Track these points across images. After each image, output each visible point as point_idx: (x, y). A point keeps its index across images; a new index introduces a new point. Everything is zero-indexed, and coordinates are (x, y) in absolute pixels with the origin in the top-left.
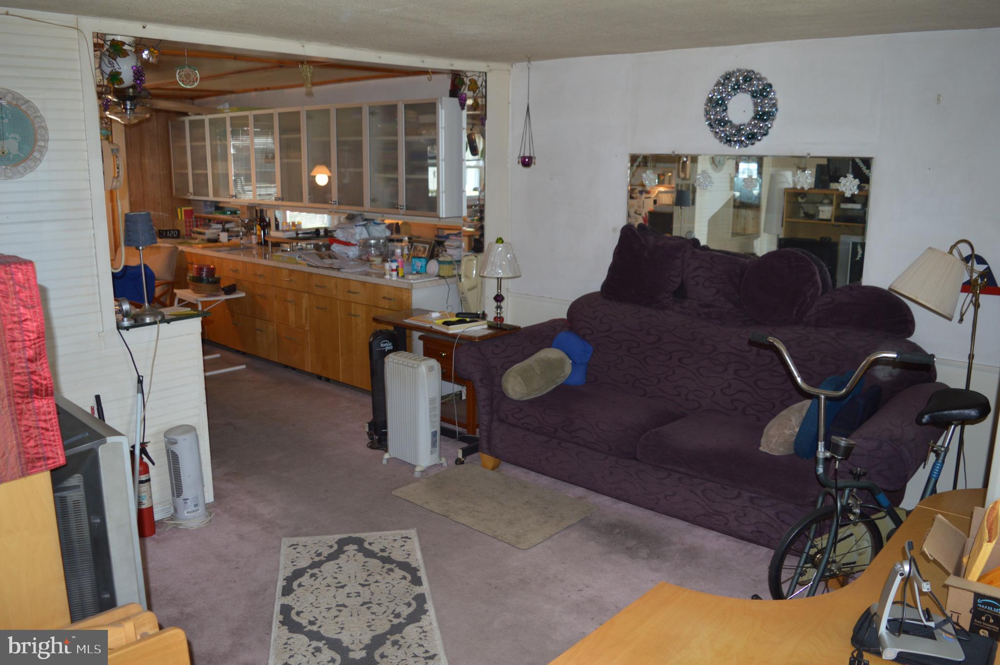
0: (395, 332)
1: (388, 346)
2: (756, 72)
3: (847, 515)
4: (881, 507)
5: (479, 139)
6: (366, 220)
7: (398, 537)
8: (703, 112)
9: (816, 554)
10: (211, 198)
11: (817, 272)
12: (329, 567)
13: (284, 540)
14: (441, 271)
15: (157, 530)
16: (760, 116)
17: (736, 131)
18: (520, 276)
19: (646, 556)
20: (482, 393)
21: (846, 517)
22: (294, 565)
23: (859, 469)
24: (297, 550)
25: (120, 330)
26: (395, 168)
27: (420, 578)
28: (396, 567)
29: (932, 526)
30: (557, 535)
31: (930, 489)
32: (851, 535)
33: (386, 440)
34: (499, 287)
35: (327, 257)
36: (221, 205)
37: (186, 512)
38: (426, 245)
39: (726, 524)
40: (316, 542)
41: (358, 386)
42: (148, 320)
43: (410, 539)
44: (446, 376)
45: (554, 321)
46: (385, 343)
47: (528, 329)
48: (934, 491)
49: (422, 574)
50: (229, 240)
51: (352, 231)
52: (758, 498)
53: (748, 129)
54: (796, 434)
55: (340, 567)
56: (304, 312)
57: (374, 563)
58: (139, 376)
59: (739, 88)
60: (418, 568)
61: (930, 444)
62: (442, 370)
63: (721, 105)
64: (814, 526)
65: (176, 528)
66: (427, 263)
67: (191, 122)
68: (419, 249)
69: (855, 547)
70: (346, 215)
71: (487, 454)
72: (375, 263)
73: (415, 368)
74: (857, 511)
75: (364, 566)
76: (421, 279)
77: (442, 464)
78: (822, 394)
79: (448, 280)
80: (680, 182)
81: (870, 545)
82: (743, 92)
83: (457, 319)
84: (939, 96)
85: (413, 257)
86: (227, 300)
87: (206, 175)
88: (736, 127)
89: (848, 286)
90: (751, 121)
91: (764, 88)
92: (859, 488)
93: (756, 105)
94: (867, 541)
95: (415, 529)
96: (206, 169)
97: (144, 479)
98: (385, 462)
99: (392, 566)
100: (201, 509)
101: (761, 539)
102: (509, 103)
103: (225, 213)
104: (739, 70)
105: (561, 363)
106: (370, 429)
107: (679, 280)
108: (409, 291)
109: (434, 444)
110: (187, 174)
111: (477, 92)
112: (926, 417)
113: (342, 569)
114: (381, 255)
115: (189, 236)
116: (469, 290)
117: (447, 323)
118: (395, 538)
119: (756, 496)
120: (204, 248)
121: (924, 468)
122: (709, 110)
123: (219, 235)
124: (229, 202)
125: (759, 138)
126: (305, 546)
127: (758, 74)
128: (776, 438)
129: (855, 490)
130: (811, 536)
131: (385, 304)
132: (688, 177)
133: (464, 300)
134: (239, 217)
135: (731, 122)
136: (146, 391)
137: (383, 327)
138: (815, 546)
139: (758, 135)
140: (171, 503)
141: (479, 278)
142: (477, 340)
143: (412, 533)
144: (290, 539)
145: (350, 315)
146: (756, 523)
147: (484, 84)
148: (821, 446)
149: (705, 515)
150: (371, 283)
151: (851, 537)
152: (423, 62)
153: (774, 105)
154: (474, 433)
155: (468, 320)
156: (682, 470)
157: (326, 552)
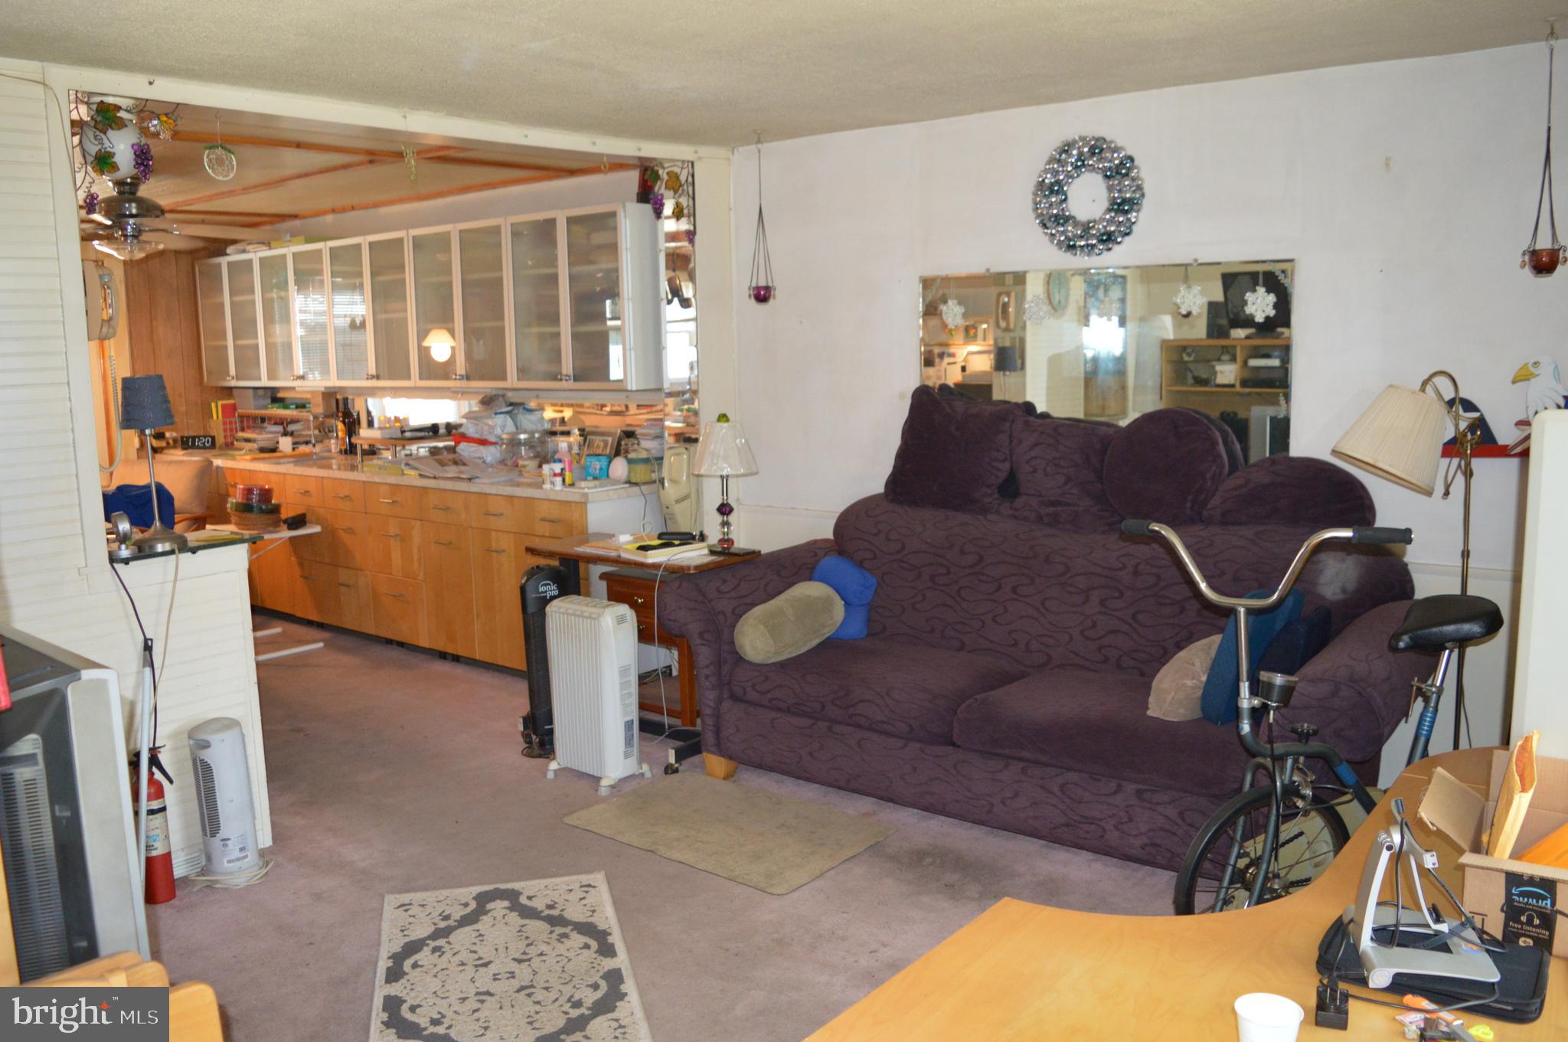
0: (562, 568)
1: (551, 589)
2: (1108, 139)
3: (1292, 800)
4: (1344, 786)
5: (687, 287)
6: (511, 404)
7: (575, 886)
8: (1030, 205)
9: (1248, 867)
10: (265, 382)
11: (1220, 441)
12: (463, 937)
13: (388, 898)
14: (632, 474)
15: (178, 893)
16: (1119, 205)
17: (1084, 231)
18: (757, 473)
19: (977, 896)
20: (704, 655)
21: (1291, 804)
22: (405, 936)
23: (1306, 725)
24: (410, 912)
25: (115, 565)
26: (555, 319)
27: (613, 945)
28: (572, 930)
29: (1429, 783)
30: (832, 872)
31: (1419, 750)
32: (1301, 834)
33: (551, 743)
34: (725, 490)
35: (451, 463)
36: (280, 395)
37: (225, 861)
38: (606, 438)
39: (1102, 837)
40: (441, 898)
41: (507, 665)
42: (160, 548)
43: (594, 887)
44: (645, 635)
45: (815, 542)
46: (546, 585)
47: (772, 555)
48: (1425, 753)
49: (616, 939)
50: (294, 449)
51: (490, 422)
52: (1147, 790)
53: (1101, 227)
54: (1202, 685)
55: (481, 935)
56: (415, 550)
57: (537, 928)
58: (146, 640)
59: (1083, 165)
60: (608, 930)
61: (1413, 683)
62: (638, 627)
63: (1057, 193)
64: (1242, 820)
65: (210, 886)
66: (610, 462)
67: (229, 264)
68: (596, 444)
69: (1307, 852)
70: (480, 397)
71: (713, 753)
72: (528, 469)
73: (595, 619)
74: (1308, 792)
75: (520, 931)
76: (601, 486)
77: (642, 775)
78: (1240, 605)
79: (644, 488)
80: (1000, 333)
81: (1332, 848)
82: (1091, 171)
83: (659, 542)
84: (1388, 159)
85: (588, 455)
86: (291, 539)
87: (257, 346)
88: (1083, 225)
89: (1268, 458)
90: (1105, 214)
91: (1121, 163)
92: (1308, 756)
93: (1110, 189)
94: (1327, 843)
95: (603, 872)
96: (256, 337)
97: (155, 808)
98: (550, 775)
99: (567, 930)
100: (252, 857)
101: (1159, 857)
102: (730, 209)
103: (286, 407)
104: (1082, 139)
105: (826, 605)
106: (526, 727)
107: (1006, 466)
108: (582, 505)
109: (629, 742)
110: (226, 347)
111: (680, 191)
112: (1406, 638)
113: (485, 937)
114: (535, 457)
115: (229, 445)
116: (678, 501)
117: (644, 548)
118: (570, 888)
119: (1146, 787)
120: (254, 459)
121: (1406, 722)
122: (1040, 202)
123: (278, 442)
124: (293, 389)
125: (1119, 240)
126: (423, 906)
127: (1111, 142)
128: (1173, 694)
129: (1302, 759)
130: (1238, 837)
131: (544, 529)
132: (1012, 326)
133: (670, 518)
134: (310, 412)
135: (1074, 217)
136: (157, 664)
137: (542, 562)
138: (1247, 854)
139: (1117, 234)
140: (201, 850)
141: (693, 480)
142: (692, 572)
143: (599, 878)
144: (398, 896)
145: (489, 550)
146: (1150, 830)
147: (690, 179)
148: (1245, 688)
149: (1067, 825)
150: (521, 497)
151: (1300, 838)
152: (594, 144)
153: (1139, 188)
154: (693, 724)
155: (677, 542)
156: (1026, 754)
157: (458, 913)
